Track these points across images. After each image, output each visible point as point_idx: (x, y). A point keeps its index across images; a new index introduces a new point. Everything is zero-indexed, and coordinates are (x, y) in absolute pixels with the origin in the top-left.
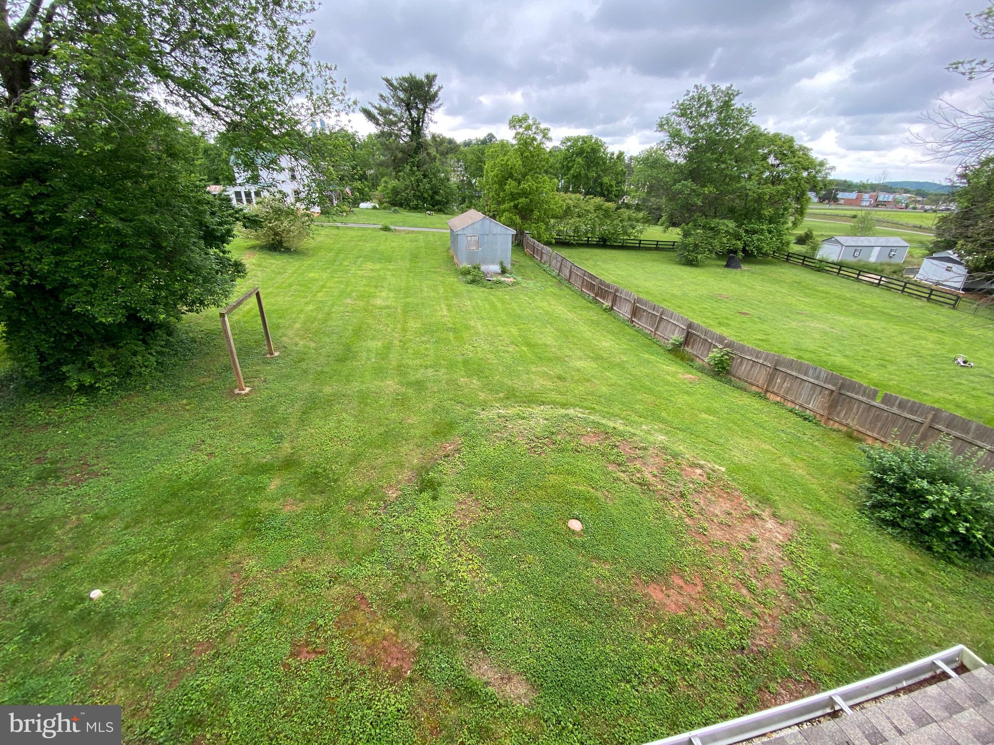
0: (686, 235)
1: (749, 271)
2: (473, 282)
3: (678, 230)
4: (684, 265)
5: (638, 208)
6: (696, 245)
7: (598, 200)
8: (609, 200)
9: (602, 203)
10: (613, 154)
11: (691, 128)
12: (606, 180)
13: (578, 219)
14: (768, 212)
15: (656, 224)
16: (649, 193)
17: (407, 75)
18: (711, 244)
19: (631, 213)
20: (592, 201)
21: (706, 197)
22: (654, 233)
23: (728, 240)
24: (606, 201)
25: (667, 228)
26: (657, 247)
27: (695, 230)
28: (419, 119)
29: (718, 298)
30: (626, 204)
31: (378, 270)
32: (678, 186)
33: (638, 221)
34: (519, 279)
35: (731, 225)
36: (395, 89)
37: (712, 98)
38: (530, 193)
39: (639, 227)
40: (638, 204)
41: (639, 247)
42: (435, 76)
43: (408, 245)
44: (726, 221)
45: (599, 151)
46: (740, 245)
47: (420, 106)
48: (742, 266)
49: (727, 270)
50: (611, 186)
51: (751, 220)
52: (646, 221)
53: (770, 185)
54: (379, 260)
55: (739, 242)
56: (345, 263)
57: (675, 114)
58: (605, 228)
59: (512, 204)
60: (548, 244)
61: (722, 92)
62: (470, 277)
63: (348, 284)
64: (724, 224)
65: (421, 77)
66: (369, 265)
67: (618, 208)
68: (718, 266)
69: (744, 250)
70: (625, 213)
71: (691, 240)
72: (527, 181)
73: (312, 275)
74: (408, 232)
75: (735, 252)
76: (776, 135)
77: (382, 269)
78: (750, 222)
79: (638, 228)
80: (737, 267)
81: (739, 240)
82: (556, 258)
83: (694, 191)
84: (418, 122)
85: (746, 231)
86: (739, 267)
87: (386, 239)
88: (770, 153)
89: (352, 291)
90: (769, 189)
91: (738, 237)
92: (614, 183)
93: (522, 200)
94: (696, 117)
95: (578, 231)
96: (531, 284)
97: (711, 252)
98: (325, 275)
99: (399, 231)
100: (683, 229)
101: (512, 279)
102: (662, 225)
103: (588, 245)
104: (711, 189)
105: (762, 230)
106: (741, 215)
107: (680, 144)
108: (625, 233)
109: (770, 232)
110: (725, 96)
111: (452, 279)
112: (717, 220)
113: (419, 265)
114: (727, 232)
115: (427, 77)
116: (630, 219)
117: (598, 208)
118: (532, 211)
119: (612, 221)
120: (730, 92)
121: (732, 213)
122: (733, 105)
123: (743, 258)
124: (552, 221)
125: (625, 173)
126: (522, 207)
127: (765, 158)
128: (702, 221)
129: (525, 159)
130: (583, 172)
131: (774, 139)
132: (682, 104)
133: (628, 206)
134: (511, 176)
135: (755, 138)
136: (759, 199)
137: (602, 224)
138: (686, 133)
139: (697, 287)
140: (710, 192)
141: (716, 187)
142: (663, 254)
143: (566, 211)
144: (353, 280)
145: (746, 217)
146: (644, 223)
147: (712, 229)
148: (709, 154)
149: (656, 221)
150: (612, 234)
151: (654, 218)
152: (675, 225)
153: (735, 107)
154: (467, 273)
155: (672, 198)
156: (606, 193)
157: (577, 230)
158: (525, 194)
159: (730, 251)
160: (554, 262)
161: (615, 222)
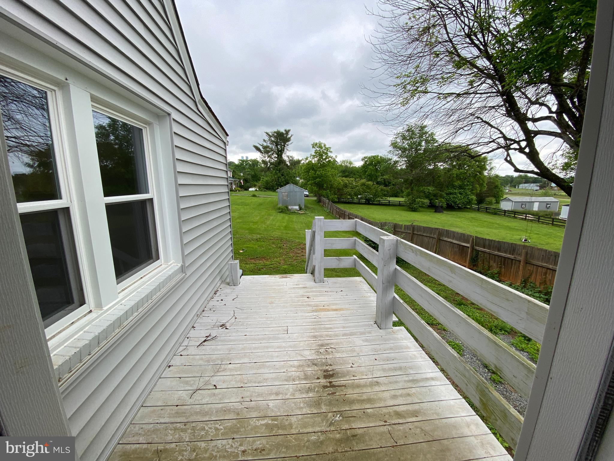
0: (408, 195)
1: (447, 214)
6: (414, 200)
14: (458, 183)
17: (276, 130)
28: (281, 149)
34: (307, 212)
36: (270, 136)
38: (322, 177)
41: (389, 204)
42: (289, 131)
47: (282, 144)
51: (449, 188)
55: (443, 200)
58: (367, 194)
65: (282, 130)
68: (431, 212)
69: (447, 204)
70: (379, 187)
71: (410, 197)
72: (320, 170)
74: (265, 197)
85: (447, 194)
86: (442, 212)
91: (442, 197)
96: (313, 214)
99: (261, 197)
101: (303, 212)
103: (359, 203)
105: (456, 192)
106: (443, 185)
115: (286, 131)
116: (382, 190)
119: (371, 190)
126: (318, 183)
128: (416, 188)
136: (451, 177)
137: (365, 192)
145: (446, 187)
147: (421, 192)
160: (329, 206)
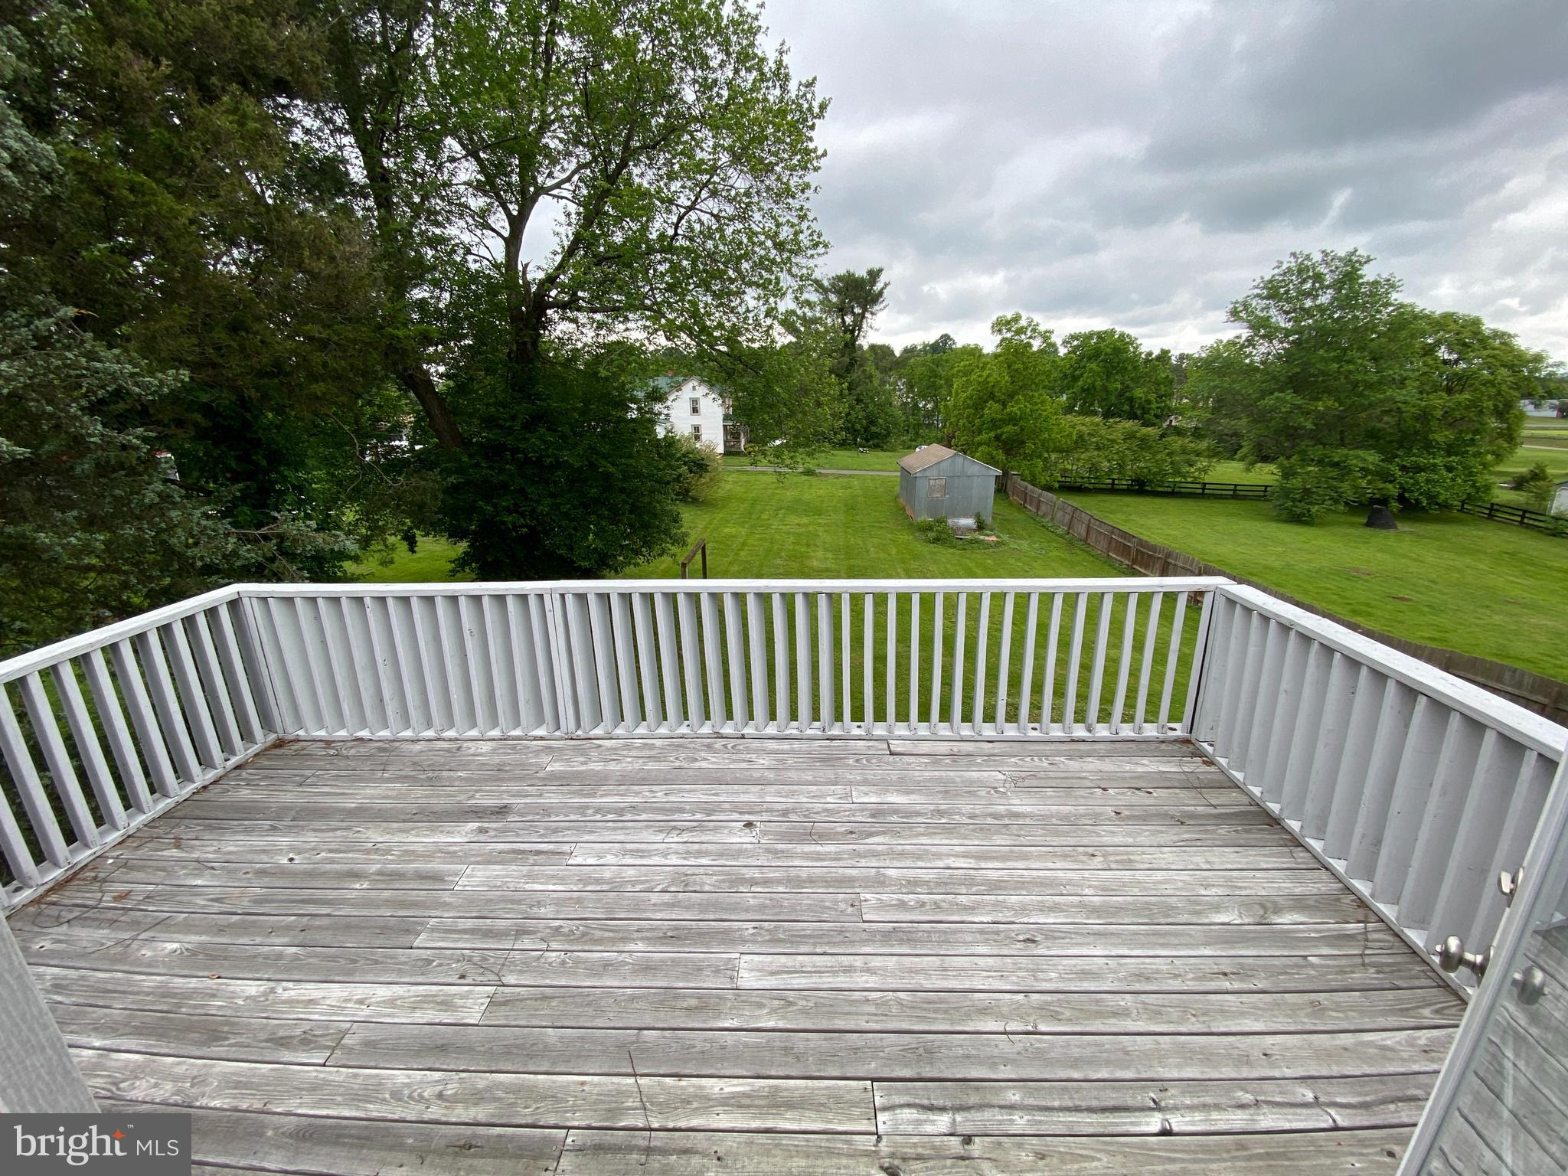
0: (1287, 474)
1: (1411, 533)
2: (936, 540)
3: (1272, 467)
4: (1286, 521)
5: (1197, 434)
6: (1307, 492)
7: (1129, 425)
8: (1146, 424)
9: (1135, 428)
10: (1150, 354)
11: (1287, 313)
12: (1139, 393)
13: (1096, 453)
14: (1443, 436)
15: (1231, 458)
16: (1215, 410)
17: (842, 272)
18: (1335, 489)
19: (1186, 441)
20: (1119, 426)
21: (1321, 416)
22: (1228, 472)
23: (1369, 482)
24: (1143, 425)
25: (1253, 464)
26: (1235, 494)
27: (1302, 467)
28: (855, 325)
29: (1353, 575)
30: (1176, 428)
31: (806, 525)
32: (1269, 401)
33: (1198, 455)
34: (1005, 537)
35: (1372, 458)
36: (825, 291)
37: (1323, 269)
38: (1021, 418)
39: (1202, 463)
40: (1196, 428)
41: (1203, 494)
42: (880, 270)
43: (840, 493)
44: (1361, 453)
45: (1126, 350)
46: (1392, 490)
47: (858, 310)
48: (1399, 525)
49: (1368, 530)
50: (1149, 402)
51: (1410, 449)
52: (1214, 454)
53: (1444, 394)
54: (806, 513)
55: (1390, 486)
56: (764, 517)
57: (1258, 295)
58: (1142, 465)
59: (992, 434)
60: (1048, 488)
61: (1340, 259)
62: (931, 535)
63: (772, 542)
64: (1357, 457)
65: (861, 273)
66: (794, 519)
67: (1162, 436)
68: (1352, 525)
69: (1401, 499)
70: (1176, 442)
71: (1296, 482)
72: (1017, 402)
73: (727, 530)
74: (839, 476)
75: (1384, 501)
76: (1447, 316)
77: (810, 523)
78: (1409, 453)
79: (1199, 465)
80: (1388, 525)
81: (1391, 482)
82: (1062, 509)
83: (1299, 407)
84: (853, 331)
85: (1403, 468)
86: (1393, 526)
87: (810, 486)
88: (1438, 343)
89: (781, 550)
90: (1439, 401)
91: (1388, 478)
92: (1152, 397)
93: (1009, 429)
94: (1297, 298)
95: (1097, 470)
96: (1024, 545)
97: (1336, 501)
98: (743, 531)
99: (826, 475)
100: (1281, 466)
101: (994, 538)
102: (1242, 459)
103: (1113, 490)
104: (1330, 403)
105: (1435, 465)
106: (1391, 442)
107: (1269, 337)
108: (1177, 472)
109: (1450, 469)
110: (1346, 265)
111: (905, 537)
112: (1344, 451)
113: (858, 518)
114: (1362, 469)
115: (871, 272)
116: (1184, 451)
117: (1130, 436)
118: (1023, 442)
119: (1154, 454)
120: (1354, 258)
121: (1373, 438)
122: (1361, 277)
123: (1401, 511)
124: (1053, 456)
125: (1171, 382)
126: (1008, 439)
127: (1430, 350)
128: (1317, 452)
129: (1014, 374)
130: (1098, 383)
131: (1444, 322)
132: (1270, 282)
133: (1179, 432)
134: (992, 396)
135: (1407, 322)
136: (1424, 416)
137: (1135, 460)
138: (1282, 321)
139: (1311, 556)
140: (1328, 408)
141: (1338, 400)
142: (1247, 505)
143: (1076, 442)
144: (777, 537)
145: (1401, 446)
146: (1210, 457)
147: (1336, 465)
148: (1321, 352)
149: (1232, 453)
150: (1155, 474)
151: (1228, 449)
152: (1266, 459)
153: (1365, 280)
154: (927, 528)
155: (1260, 418)
156: (1139, 412)
157: (1094, 468)
158: (1013, 420)
159: (1373, 501)
160: (1060, 514)
161: (1159, 457)
